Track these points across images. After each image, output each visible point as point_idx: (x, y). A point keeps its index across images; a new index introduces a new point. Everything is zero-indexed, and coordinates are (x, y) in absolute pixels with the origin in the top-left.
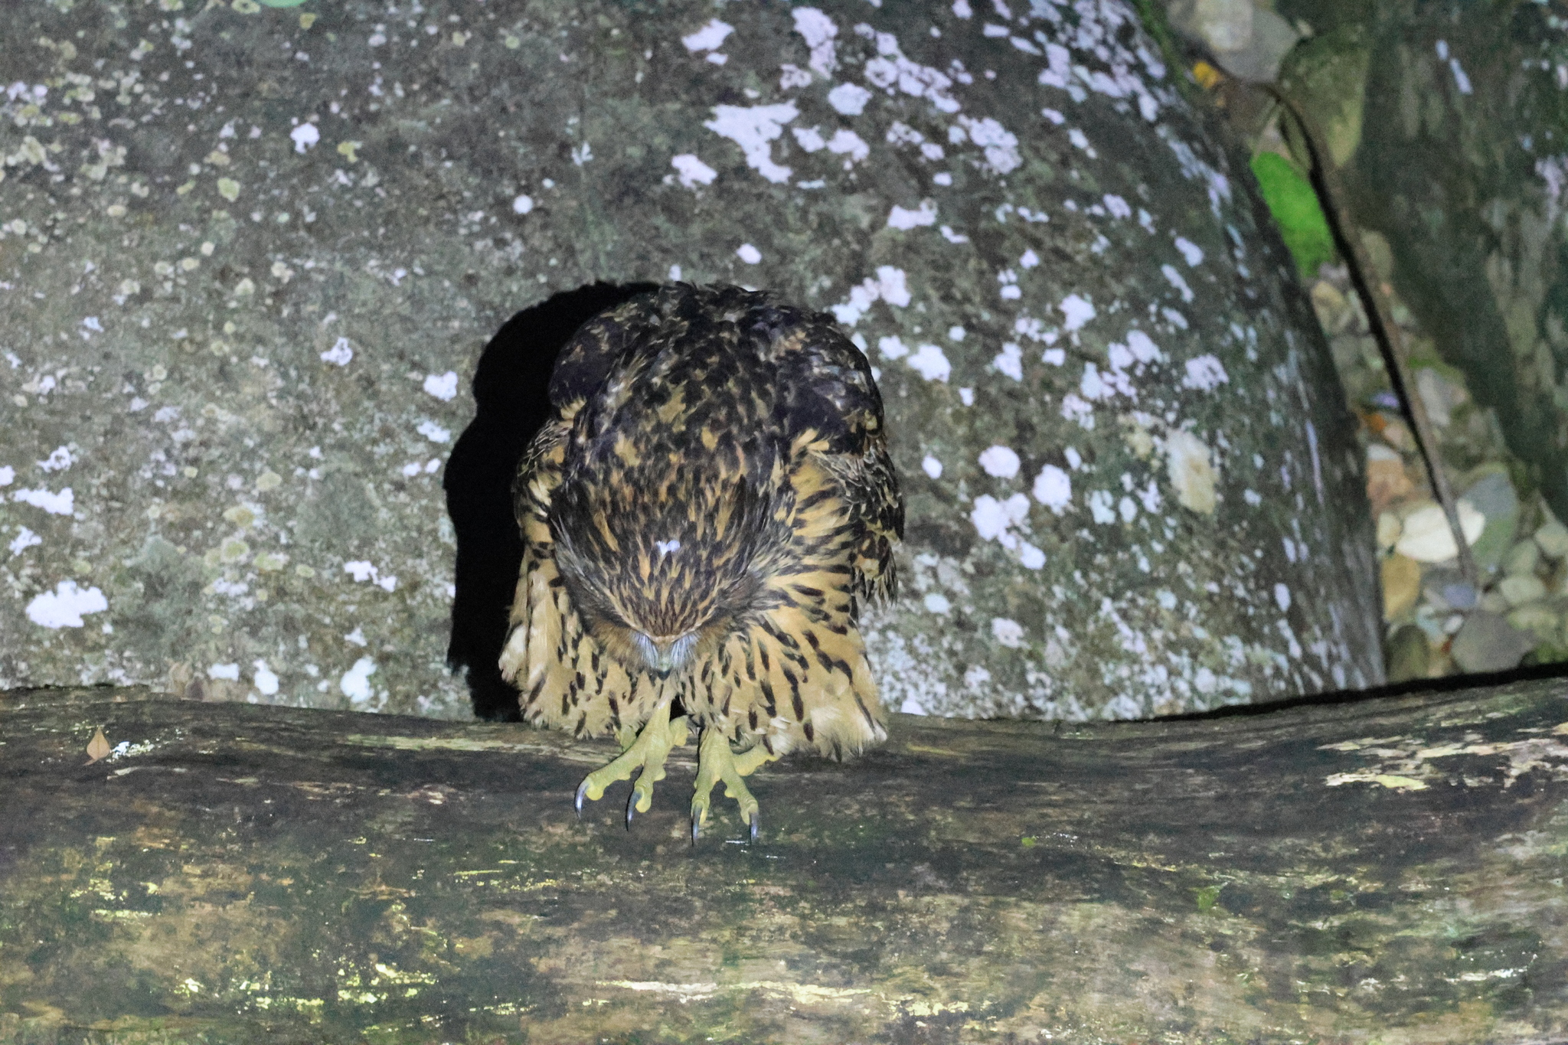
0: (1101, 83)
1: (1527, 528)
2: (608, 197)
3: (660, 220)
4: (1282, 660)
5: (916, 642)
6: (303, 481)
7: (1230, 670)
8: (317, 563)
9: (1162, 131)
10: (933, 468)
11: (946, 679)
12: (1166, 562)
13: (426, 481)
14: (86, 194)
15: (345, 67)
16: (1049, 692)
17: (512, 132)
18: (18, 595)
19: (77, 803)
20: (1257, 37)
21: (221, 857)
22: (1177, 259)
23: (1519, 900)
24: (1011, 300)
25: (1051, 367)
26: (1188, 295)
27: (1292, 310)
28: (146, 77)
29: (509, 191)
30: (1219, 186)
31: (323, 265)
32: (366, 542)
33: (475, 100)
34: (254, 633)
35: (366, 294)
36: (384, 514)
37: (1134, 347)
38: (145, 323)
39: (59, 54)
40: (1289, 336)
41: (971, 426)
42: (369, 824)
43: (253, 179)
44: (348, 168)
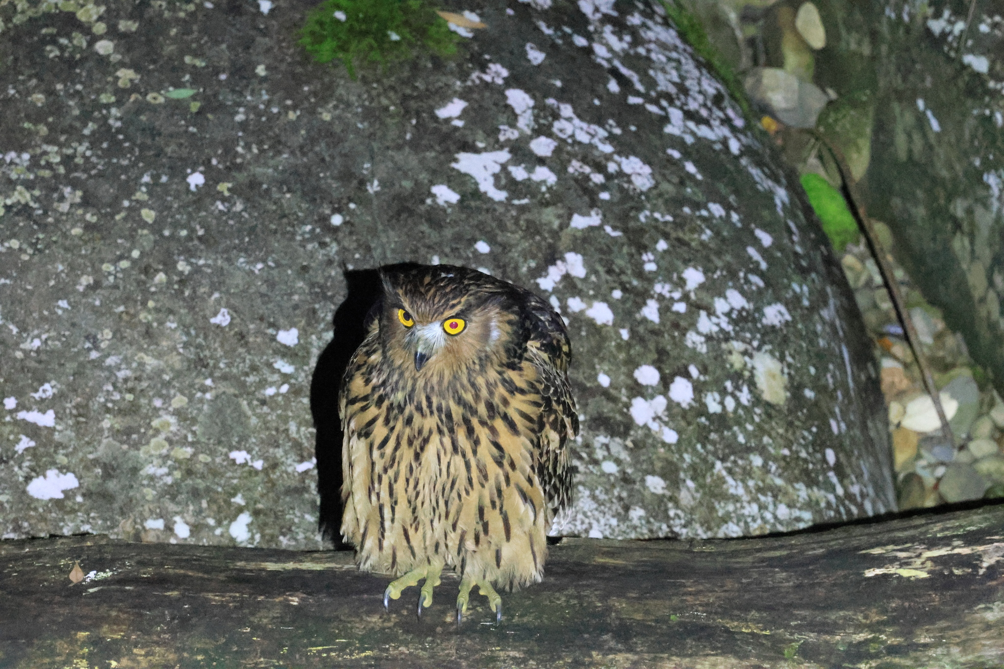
0: (703, 131)
1: (985, 408)
2: (391, 214)
3: (425, 228)
4: (831, 497)
5: (597, 492)
6: (201, 401)
7: (799, 505)
8: (212, 453)
9: (744, 161)
10: (604, 380)
11: (617, 515)
12: (756, 437)
13: (280, 398)
14: (57, 221)
15: (219, 135)
16: (683, 522)
17: (328, 174)
18: (21, 479)
19: (65, 611)
20: (801, 100)
21: (157, 643)
22: (757, 242)
23: (991, 646)
24: (650, 272)
25: (677, 313)
26: (764, 265)
27: (830, 273)
28: (93, 146)
29: (327, 212)
30: (781, 195)
31: (210, 262)
32: (243, 439)
33: (304, 154)
34: (173, 498)
35: (238, 280)
36: (254, 421)
37: (730, 300)
38: (97, 303)
39: (37, 133)
40: (829, 290)
41: (628, 353)
42: (252, 619)
43: (163, 209)
44: (224, 200)
